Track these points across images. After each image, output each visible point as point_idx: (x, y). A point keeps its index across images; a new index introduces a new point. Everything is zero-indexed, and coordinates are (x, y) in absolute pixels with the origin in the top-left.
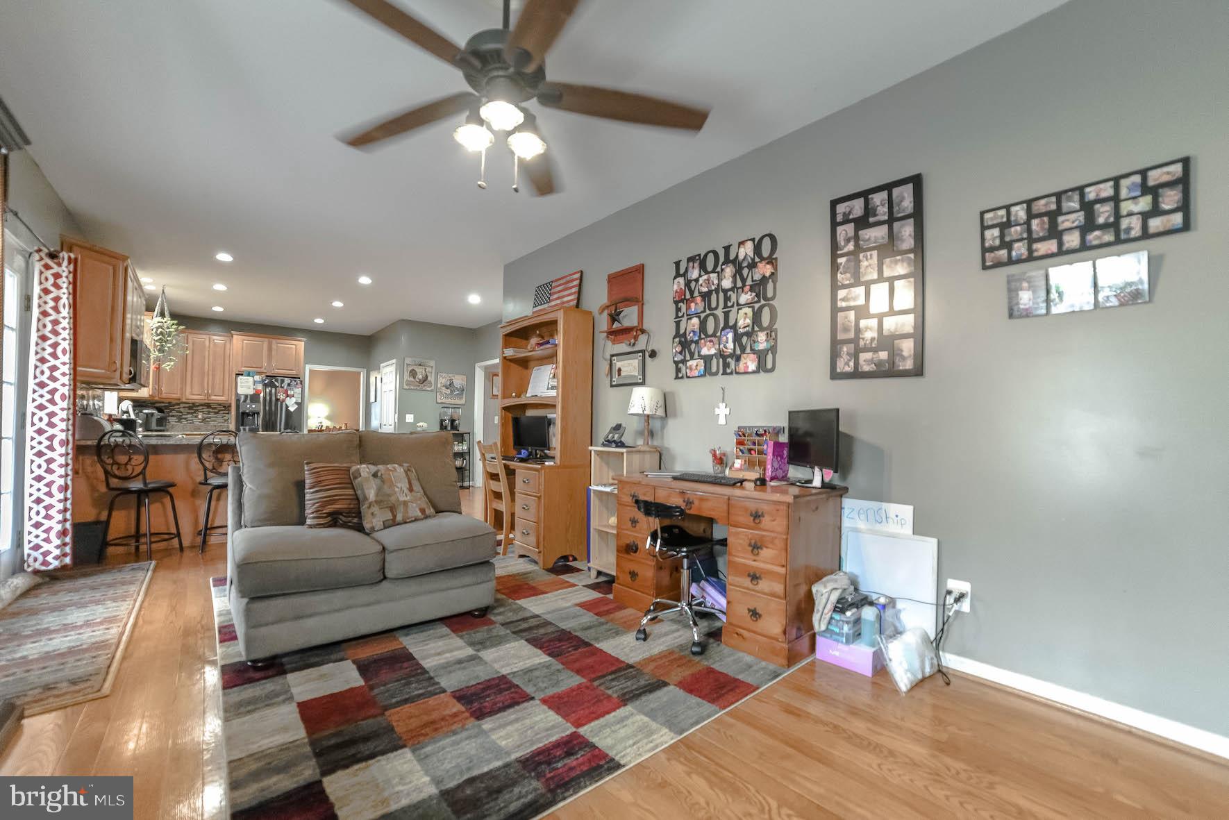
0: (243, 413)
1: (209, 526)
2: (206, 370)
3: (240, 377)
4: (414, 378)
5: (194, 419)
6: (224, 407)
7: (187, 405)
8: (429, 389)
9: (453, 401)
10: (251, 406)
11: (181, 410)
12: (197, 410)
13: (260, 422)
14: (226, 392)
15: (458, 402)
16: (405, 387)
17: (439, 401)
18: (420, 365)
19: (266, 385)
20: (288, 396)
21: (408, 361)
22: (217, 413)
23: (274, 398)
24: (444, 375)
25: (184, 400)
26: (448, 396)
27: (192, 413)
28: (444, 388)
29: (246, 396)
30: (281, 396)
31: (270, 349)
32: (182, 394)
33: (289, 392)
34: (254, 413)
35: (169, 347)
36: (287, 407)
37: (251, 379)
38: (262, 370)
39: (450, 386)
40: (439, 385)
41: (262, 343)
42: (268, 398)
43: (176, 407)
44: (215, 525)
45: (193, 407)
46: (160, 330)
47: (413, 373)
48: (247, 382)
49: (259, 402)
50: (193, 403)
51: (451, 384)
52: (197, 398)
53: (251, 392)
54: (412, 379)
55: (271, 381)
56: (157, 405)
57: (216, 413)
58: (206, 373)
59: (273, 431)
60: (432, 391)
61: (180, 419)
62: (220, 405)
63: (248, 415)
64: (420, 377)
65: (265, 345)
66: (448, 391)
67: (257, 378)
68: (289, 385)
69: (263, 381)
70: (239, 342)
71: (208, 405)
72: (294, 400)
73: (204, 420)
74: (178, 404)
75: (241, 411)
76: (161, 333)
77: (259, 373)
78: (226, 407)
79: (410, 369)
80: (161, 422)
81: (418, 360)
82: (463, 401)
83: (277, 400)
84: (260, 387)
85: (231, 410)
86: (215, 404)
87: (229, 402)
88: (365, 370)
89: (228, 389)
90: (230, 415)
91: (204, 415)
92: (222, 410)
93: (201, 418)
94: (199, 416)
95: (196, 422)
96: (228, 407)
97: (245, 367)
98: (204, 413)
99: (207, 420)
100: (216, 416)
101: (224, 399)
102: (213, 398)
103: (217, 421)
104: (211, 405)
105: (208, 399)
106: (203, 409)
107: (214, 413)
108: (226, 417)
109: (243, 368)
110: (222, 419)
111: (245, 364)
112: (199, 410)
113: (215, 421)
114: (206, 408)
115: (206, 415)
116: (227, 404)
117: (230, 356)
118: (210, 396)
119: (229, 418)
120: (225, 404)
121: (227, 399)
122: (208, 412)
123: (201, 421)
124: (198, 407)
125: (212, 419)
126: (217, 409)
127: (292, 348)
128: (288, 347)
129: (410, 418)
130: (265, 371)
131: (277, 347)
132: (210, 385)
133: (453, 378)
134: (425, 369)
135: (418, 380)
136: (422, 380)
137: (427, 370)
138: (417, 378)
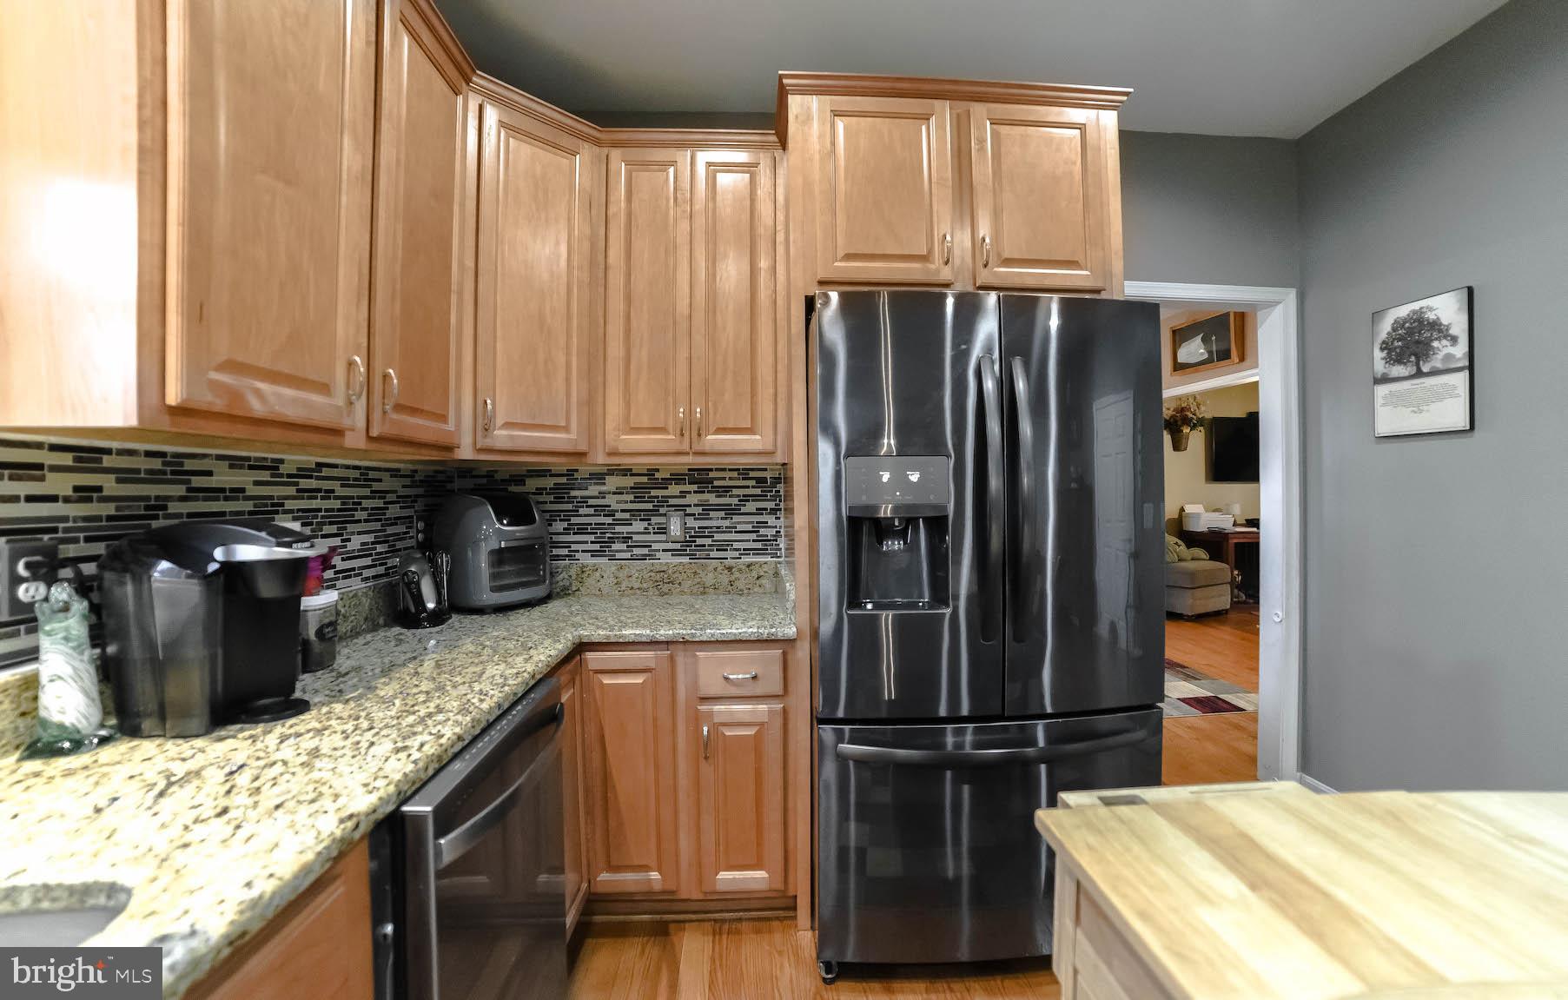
5: (658, 543)
6: (760, 481)
7: (629, 481)
11: (611, 500)
12: (664, 501)
14: (766, 410)
22: (737, 510)
27: (646, 516)
31: (960, 156)
32: (591, 438)
38: (935, 267)
43: (591, 490)
45: (650, 487)
50: (651, 473)
57: (729, 512)
58: (682, 329)
61: (607, 540)
62: (744, 473)
65: (940, 136)
70: (818, 125)
71: (700, 478)
73: (689, 545)
74: (598, 478)
78: (772, 484)
85: (789, 496)
86: (724, 470)
87: (779, 458)
88: (1291, 296)
89: (771, 391)
90: (786, 518)
91: (691, 522)
92: (756, 498)
93: (678, 534)
94: (672, 528)
95: (663, 551)
96: (777, 480)
97: (849, 257)
98: (689, 510)
99: (699, 541)
100: (729, 530)
101: (759, 447)
102: (713, 440)
103: (736, 545)
104: (711, 475)
105: (696, 447)
106: (683, 494)
107: (722, 514)
108: (770, 527)
109: (836, 261)
110: (753, 536)
111: (840, 241)
112: (672, 501)
113: (728, 545)
114: (695, 492)
115: (697, 524)
116: (772, 470)
117: (778, 229)
118: (699, 435)
119: (782, 533)
120: (766, 470)
121: (769, 447)
122: (700, 510)
123: (678, 546)
124: (667, 488)
125: (717, 537)
126: (735, 492)
127: (1064, 140)
128: (1049, 141)
130: (946, 274)
131: (995, 140)
132: (700, 377)
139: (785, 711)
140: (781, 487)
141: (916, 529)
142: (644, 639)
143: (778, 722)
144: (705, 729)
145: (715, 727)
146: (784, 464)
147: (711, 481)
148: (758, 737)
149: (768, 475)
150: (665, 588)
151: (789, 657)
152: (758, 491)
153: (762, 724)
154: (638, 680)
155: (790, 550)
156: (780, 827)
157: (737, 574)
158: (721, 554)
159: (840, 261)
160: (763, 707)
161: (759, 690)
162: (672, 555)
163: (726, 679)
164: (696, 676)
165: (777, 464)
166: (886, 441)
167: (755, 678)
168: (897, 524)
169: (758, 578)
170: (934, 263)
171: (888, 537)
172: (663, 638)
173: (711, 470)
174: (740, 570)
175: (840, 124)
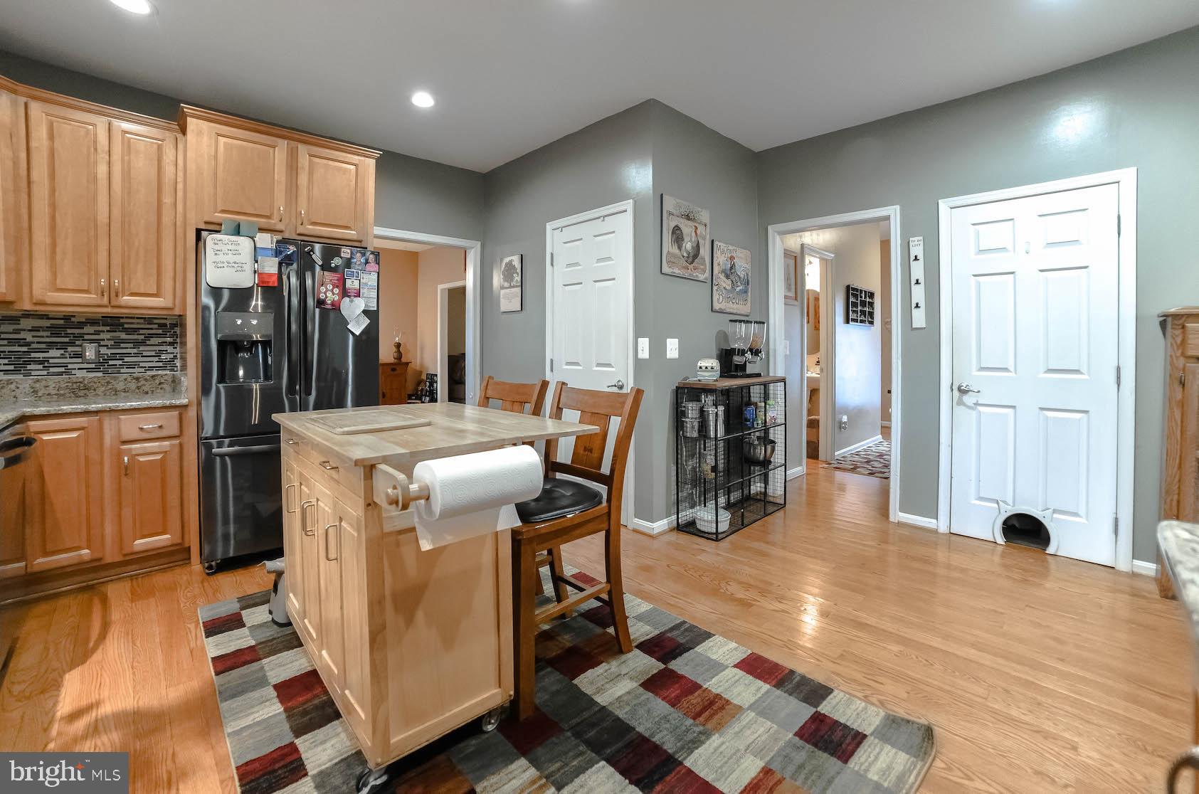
0: (226, 344)
2: (104, 220)
3: (213, 237)
4: (680, 248)
5: (74, 364)
6: (162, 326)
7: (46, 323)
8: (701, 277)
9: (735, 307)
12: (81, 336)
14: (169, 283)
15: (742, 308)
17: (716, 306)
18: (688, 218)
19: (285, 261)
20: (345, 293)
22: (143, 343)
23: (310, 301)
24: (722, 245)
26: (727, 296)
27: (62, 346)
28: (722, 277)
29: (229, 293)
30: (330, 294)
31: (292, 168)
33: (349, 283)
34: (256, 344)
37: (244, 244)
38: (274, 222)
39: (731, 272)
40: (717, 270)
41: (270, 150)
42: (294, 299)
45: (68, 327)
47: (678, 236)
48: (237, 253)
50: (67, 317)
52: (77, 300)
53: (247, 280)
54: (676, 250)
57: (137, 344)
58: (103, 231)
60: (706, 281)
62: (149, 320)
63: (239, 347)
64: (689, 246)
65: (279, 157)
66: (728, 284)
67: (265, 240)
68: (346, 264)
69: (278, 249)
70: (208, 138)
71: (113, 322)
72: (360, 304)
73: (101, 364)
75: (218, 336)
77: (264, 230)
78: (171, 327)
79: (673, 224)
81: (684, 207)
82: (747, 309)
83: (320, 303)
84: (270, 266)
85: (184, 335)
86: (134, 318)
87: (177, 312)
88: (479, 244)
89: (172, 274)
90: (181, 348)
91: (103, 350)
92: (158, 335)
93: (93, 357)
94: (87, 354)
95: (78, 369)
96: (174, 325)
97: (223, 211)
98: (102, 343)
99: (111, 362)
100: (136, 355)
101: (163, 305)
102: (126, 299)
103: (141, 364)
104: (122, 321)
105: (113, 303)
106: (97, 333)
107: (131, 345)
108: (169, 353)
109: (216, 212)
110: (157, 359)
111: (219, 201)
112: (86, 337)
113: (136, 365)
114: (108, 331)
115: (109, 352)
116: (171, 319)
117: (178, 180)
118: (117, 296)
119: (178, 356)
120: (166, 319)
121: (170, 305)
122: (112, 342)
123: (93, 366)
124: (83, 328)
125: (126, 359)
126: (141, 332)
127: (346, 170)
128: (340, 169)
129: (672, 348)
130: (280, 227)
131: (311, 164)
132: (116, 260)
133: (734, 255)
134: (696, 228)
135: (685, 254)
136: (691, 255)
137: (698, 232)
138: (684, 248)
139: (181, 445)
140: (178, 330)
141: (257, 348)
142: (79, 411)
143: (177, 450)
144: (126, 459)
145: (133, 457)
146: (180, 316)
147: (122, 325)
148: (162, 461)
149: (168, 322)
150: (82, 393)
151: (184, 416)
152: (160, 331)
153: (166, 452)
154: (74, 435)
155: (184, 367)
156: (178, 509)
157: (143, 382)
158: (131, 370)
159: (219, 213)
160: (166, 443)
161: (164, 433)
162: (87, 372)
163: (141, 429)
164: (119, 430)
165: (176, 315)
166: (254, 303)
167: (160, 427)
168: (245, 343)
169: (160, 384)
170: (273, 220)
171: (241, 351)
172: (93, 410)
173: (122, 318)
174: (146, 380)
175: (222, 140)
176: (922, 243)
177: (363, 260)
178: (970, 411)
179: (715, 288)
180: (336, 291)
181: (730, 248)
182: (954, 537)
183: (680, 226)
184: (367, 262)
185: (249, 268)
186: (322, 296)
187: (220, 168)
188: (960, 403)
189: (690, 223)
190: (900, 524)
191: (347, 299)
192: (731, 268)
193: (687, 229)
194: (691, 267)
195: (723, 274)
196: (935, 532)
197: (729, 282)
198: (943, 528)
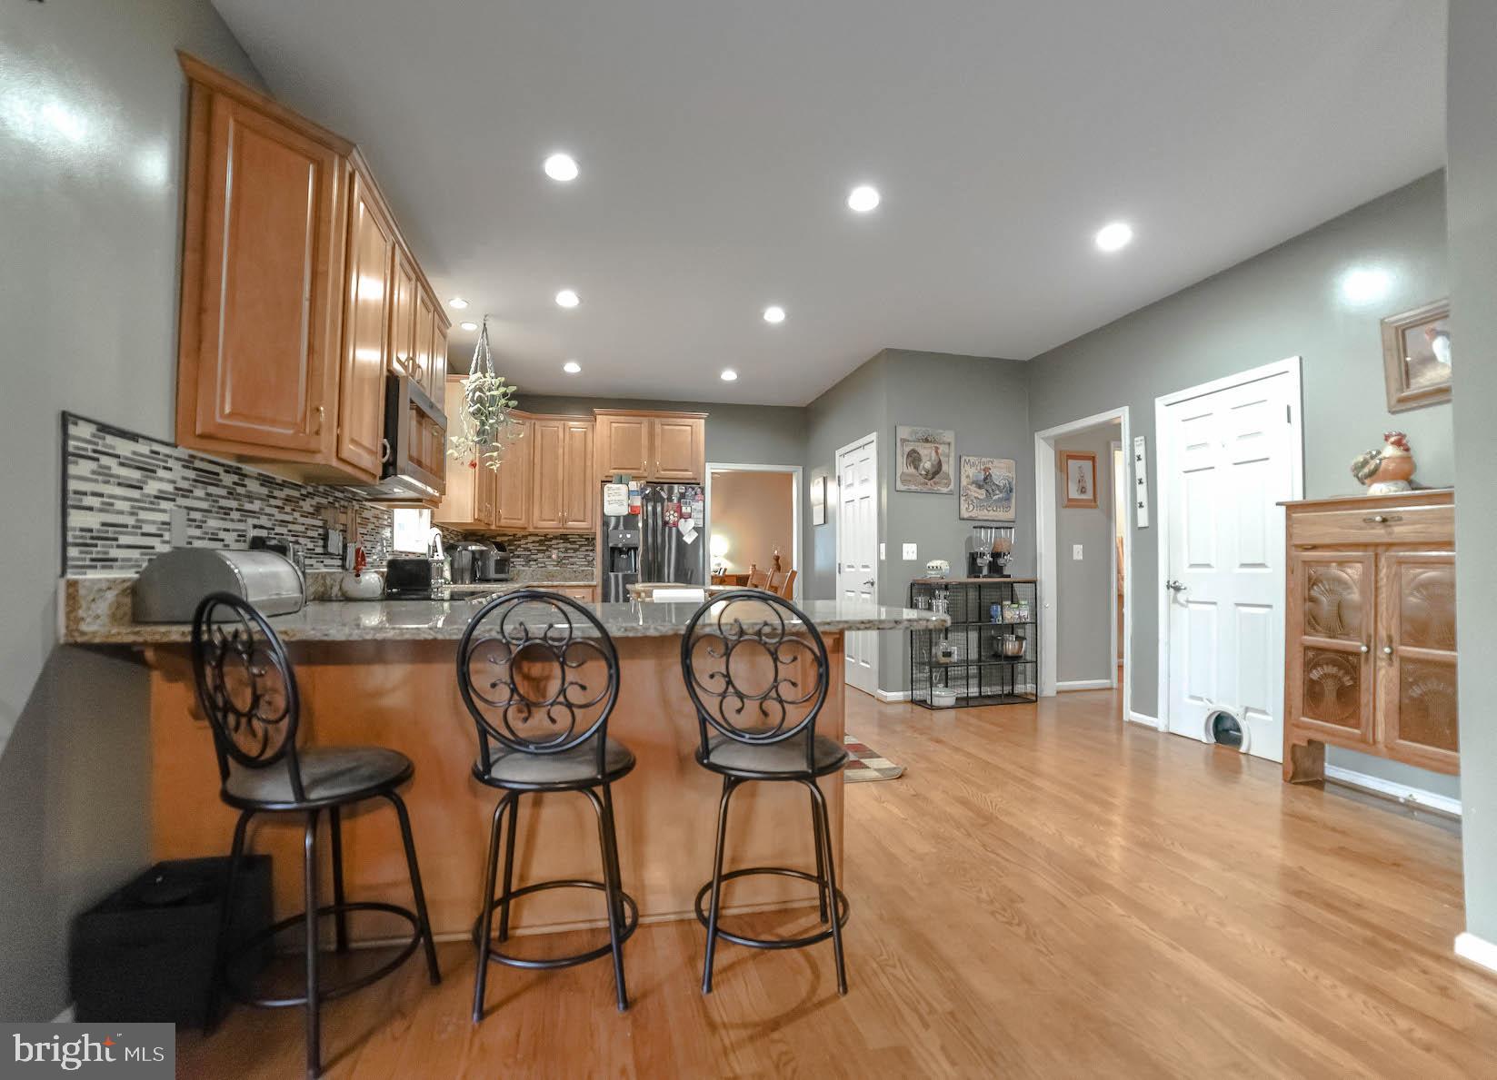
0: (613, 549)
1: (514, 888)
2: (560, 478)
3: (609, 485)
4: (916, 468)
5: (547, 560)
6: (586, 540)
7: (536, 538)
8: (945, 490)
9: (991, 515)
10: (624, 537)
11: (529, 546)
12: (550, 546)
13: (639, 565)
14: (589, 513)
15: (1001, 515)
16: (900, 486)
17: (965, 514)
18: (927, 441)
19: (646, 498)
20: (681, 516)
21: (903, 432)
22: (578, 550)
23: (660, 522)
24: (972, 459)
25: (531, 530)
26: (980, 504)
27: (543, 551)
28: (973, 488)
29: (618, 518)
30: (671, 517)
31: (652, 435)
32: (529, 520)
33: (684, 509)
34: (629, 549)
35: (491, 425)
36: (680, 535)
37: (623, 488)
38: (641, 473)
39: (985, 482)
40: (964, 482)
41: (640, 426)
42: (650, 521)
43: (523, 542)
44: (531, 883)
45: (545, 541)
46: (478, 394)
47: (914, 458)
48: (620, 494)
49: (636, 528)
50: (546, 535)
51: (987, 478)
52: (549, 525)
53: (624, 511)
54: (912, 470)
55: (655, 491)
56: (499, 539)
57: (576, 550)
58: (560, 484)
59: (658, 582)
60: (950, 493)
61: (528, 561)
62: (581, 536)
63: (621, 551)
64: (928, 465)
65: (645, 430)
66: (982, 494)
67: (633, 485)
68: (682, 496)
69: (643, 490)
70: (606, 426)
71: (564, 538)
72: (691, 523)
73: (559, 563)
74: (525, 537)
75: (611, 545)
76: (480, 401)
77: (635, 478)
78: (590, 541)
79: (907, 449)
80: (502, 565)
81: (921, 431)
82: (1010, 515)
83: (665, 523)
84: (638, 502)
85: (596, 544)
86: (574, 535)
87: (592, 531)
88: (801, 468)
90: (594, 553)
91: (560, 554)
92: (585, 545)
93: (556, 558)
94: (553, 556)
95: (550, 564)
96: (593, 539)
97: (615, 469)
98: (560, 550)
99: (564, 561)
100: (575, 557)
101: (587, 527)
102: (570, 524)
103: (577, 563)
104: (569, 536)
105: (564, 526)
106: (558, 544)
107: (573, 551)
108: (590, 556)
109: (610, 470)
110: (584, 560)
111: (613, 462)
112: (553, 546)
113: (574, 563)
114: (562, 543)
115: (563, 555)
116: (590, 535)
117: (594, 451)
118: (565, 522)
119: (593, 558)
120: (588, 535)
121: (589, 527)
122: (564, 549)
123: (556, 562)
124: (552, 541)
125: (570, 559)
126: (577, 543)
127: (685, 431)
128: (680, 430)
129: (910, 552)
130: (645, 475)
131: (663, 430)
132: (566, 502)
133: (990, 465)
134: (937, 448)
135: (923, 473)
136: (931, 472)
137: (940, 451)
138: (921, 467)
140: (593, 542)
141: (631, 552)
146: (594, 533)
147: (569, 539)
149: (589, 538)
151: (595, 591)
152: (586, 543)
155: (596, 564)
158: (572, 565)
159: (612, 470)
162: (553, 566)
163: (575, 597)
165: (592, 533)
167: (583, 597)
168: (625, 549)
169: (586, 575)
170: (641, 471)
171: (622, 554)
174: (579, 572)
175: (613, 425)
176: (1143, 442)
177: (693, 493)
178: (1182, 608)
179: (963, 498)
180: (676, 515)
181: (984, 459)
182: (1173, 737)
183: (917, 449)
184: (696, 494)
185: (625, 504)
186: (667, 519)
187: (613, 442)
188: (1175, 600)
189: (928, 445)
190: (1132, 723)
191: (683, 520)
192: (985, 479)
193: (926, 452)
194: (929, 483)
195: (974, 485)
196: (1154, 730)
197: (983, 492)
198: (1162, 728)
